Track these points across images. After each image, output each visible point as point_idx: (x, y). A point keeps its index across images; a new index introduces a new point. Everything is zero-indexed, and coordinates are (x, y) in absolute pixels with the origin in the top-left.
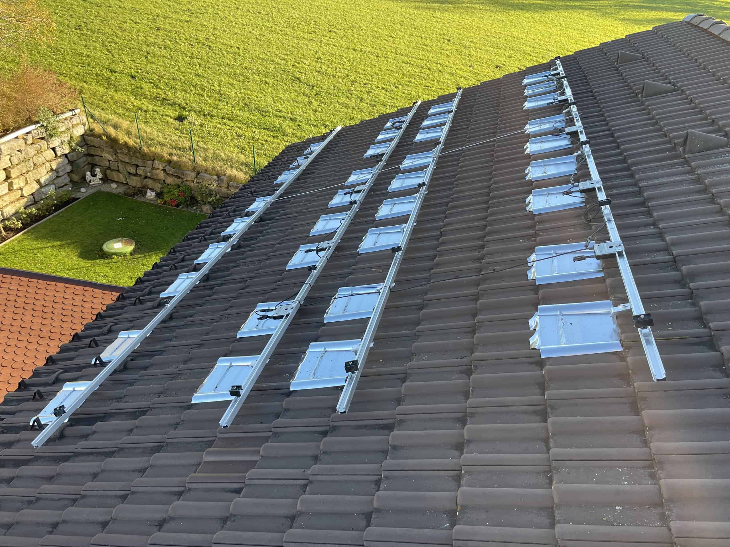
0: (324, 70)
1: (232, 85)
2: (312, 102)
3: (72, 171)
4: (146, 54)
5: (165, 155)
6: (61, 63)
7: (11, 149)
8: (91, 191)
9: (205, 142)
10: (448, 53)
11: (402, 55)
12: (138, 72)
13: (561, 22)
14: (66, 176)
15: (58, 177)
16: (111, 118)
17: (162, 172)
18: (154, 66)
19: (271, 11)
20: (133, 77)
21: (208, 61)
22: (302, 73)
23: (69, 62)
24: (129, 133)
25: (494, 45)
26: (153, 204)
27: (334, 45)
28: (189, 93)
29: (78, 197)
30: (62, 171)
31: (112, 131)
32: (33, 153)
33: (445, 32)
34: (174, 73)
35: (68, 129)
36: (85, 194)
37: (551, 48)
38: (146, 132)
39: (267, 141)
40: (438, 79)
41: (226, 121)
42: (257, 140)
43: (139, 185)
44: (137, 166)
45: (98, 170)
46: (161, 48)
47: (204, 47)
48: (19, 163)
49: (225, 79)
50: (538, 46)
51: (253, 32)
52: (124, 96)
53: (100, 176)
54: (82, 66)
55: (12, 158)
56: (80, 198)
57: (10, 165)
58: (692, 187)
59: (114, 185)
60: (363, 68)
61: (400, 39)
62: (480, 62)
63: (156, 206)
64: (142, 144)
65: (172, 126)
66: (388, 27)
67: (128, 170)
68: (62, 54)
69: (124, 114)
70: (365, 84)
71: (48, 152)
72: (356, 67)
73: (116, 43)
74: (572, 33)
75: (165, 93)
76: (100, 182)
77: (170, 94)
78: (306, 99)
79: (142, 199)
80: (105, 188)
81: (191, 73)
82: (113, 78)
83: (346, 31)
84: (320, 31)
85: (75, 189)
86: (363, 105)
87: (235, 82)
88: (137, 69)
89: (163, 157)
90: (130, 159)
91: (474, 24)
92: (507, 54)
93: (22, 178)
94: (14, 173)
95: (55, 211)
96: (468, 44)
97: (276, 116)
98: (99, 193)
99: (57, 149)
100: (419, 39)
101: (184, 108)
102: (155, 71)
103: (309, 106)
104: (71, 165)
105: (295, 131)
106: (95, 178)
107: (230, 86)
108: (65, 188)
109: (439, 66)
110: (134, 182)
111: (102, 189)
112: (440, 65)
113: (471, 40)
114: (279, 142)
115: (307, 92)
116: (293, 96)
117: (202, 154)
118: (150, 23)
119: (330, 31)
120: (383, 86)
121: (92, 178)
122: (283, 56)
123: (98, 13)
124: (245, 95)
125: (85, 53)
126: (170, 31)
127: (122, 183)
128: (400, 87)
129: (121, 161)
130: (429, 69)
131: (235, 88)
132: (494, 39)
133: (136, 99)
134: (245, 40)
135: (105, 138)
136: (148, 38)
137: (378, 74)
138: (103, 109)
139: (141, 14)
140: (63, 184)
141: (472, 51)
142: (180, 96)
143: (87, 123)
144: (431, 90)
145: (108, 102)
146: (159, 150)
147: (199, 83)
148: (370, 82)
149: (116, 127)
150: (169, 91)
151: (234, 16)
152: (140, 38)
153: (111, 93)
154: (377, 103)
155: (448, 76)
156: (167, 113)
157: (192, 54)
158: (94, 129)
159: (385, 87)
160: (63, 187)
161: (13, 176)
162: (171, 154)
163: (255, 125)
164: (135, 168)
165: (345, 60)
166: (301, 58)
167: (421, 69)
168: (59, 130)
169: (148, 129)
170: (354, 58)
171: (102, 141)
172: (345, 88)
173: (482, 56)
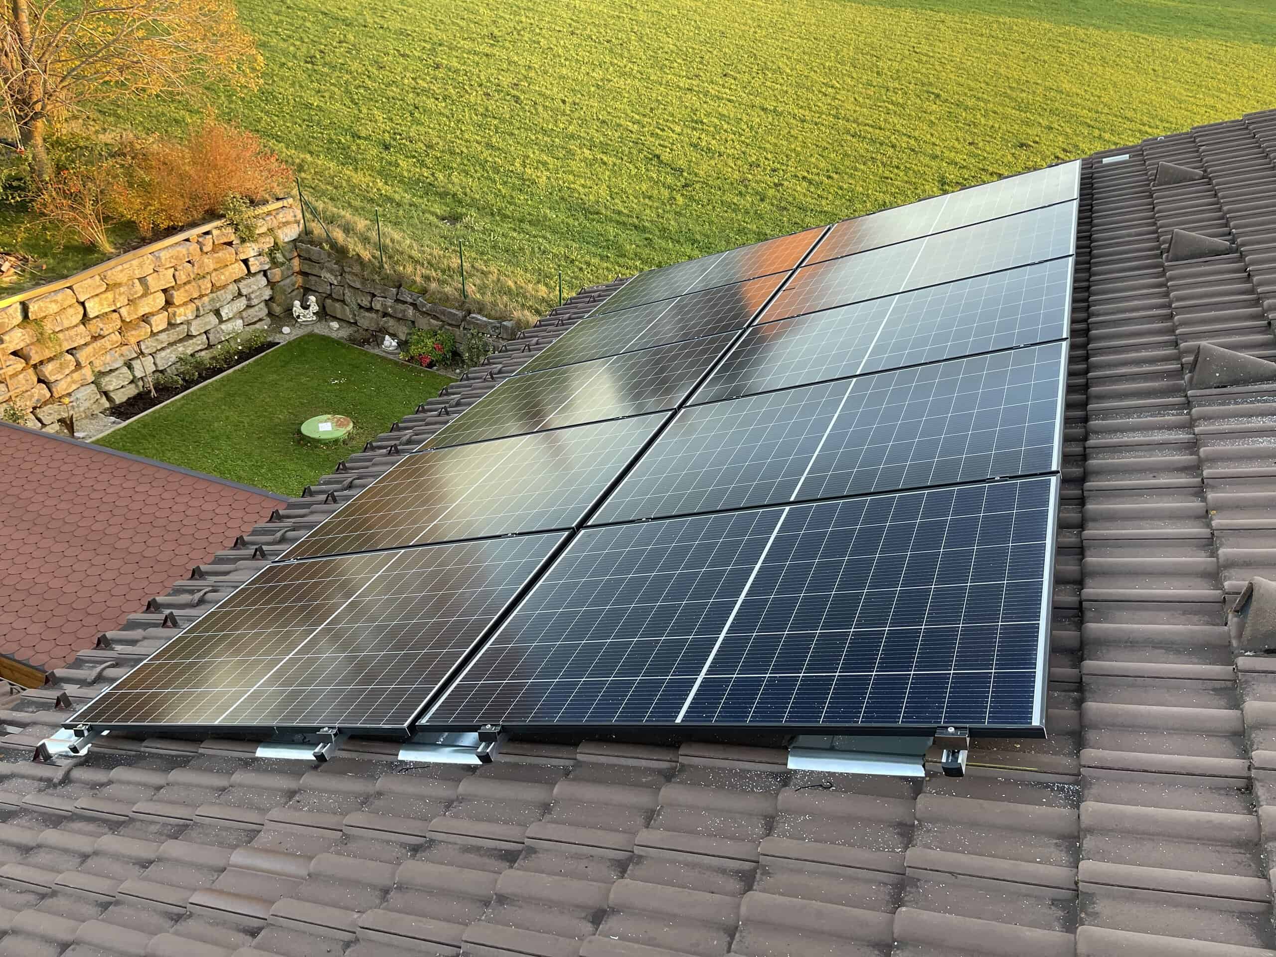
0: (704, 144)
1: (545, 164)
2: (675, 199)
3: (272, 299)
4: (411, 108)
5: (418, 279)
6: (276, 118)
7: (177, 258)
8: (299, 332)
9: (485, 262)
10: (933, 119)
11: (848, 121)
12: (395, 140)
13: (1157, 68)
14: (262, 305)
15: (249, 306)
16: (343, 213)
17: (411, 308)
18: (422, 129)
19: (629, 39)
20: (387, 147)
21: (511, 123)
22: (666, 147)
23: (288, 116)
24: (365, 240)
25: (1022, 105)
26: (391, 360)
27: (729, 101)
28: (472, 176)
29: (277, 341)
30: (256, 297)
31: (339, 235)
32: (212, 267)
33: (932, 79)
34: (453, 143)
35: (271, 230)
36: (287, 338)
37: (1129, 114)
38: (392, 241)
39: (588, 264)
40: (908, 166)
41: (526, 226)
42: (572, 261)
43: (373, 327)
44: (374, 296)
45: (312, 298)
46: (437, 99)
47: (508, 98)
48: (189, 282)
49: (533, 154)
50: (1106, 110)
51: (594, 74)
52: (369, 178)
53: (314, 308)
54: (308, 126)
55: (177, 273)
56: (278, 343)
57: (174, 284)
58: (1176, 457)
59: (335, 325)
60: (774, 140)
61: (848, 91)
62: (991, 136)
63: (396, 363)
64: (384, 259)
65: (437, 231)
66: (830, 70)
67: (359, 301)
68: (279, 104)
69: (363, 209)
70: (774, 170)
71: (236, 264)
72: (763, 139)
73: (366, 88)
74: (1175, 87)
75: (433, 175)
76: (315, 318)
77: (440, 176)
78: (666, 193)
79: (376, 351)
80: (320, 329)
81: (479, 143)
82: (354, 148)
83: (754, 75)
84: (708, 74)
85: (274, 329)
86: (765, 206)
87: (550, 160)
88: (395, 134)
89: (414, 282)
90: (363, 283)
91: (989, 66)
92: (1045, 123)
93: (192, 307)
94: (178, 297)
95: (238, 362)
96: (970, 103)
97: (611, 221)
98: (311, 335)
99: (252, 261)
100: (883, 91)
101: (460, 202)
102: (422, 138)
103: (671, 205)
104: (272, 289)
105: (638, 250)
106: (307, 311)
107: (540, 166)
108: (257, 326)
109: (912, 142)
110: (367, 321)
111: (316, 331)
112: (916, 139)
113: (980, 95)
114: (610, 266)
115: (670, 180)
116: (644, 187)
117: (478, 282)
118: (425, 57)
119: (725, 75)
120: (806, 174)
121: (302, 311)
122: (637, 117)
123: (345, 36)
124: (564, 183)
125: (315, 104)
126: (457, 71)
127: (349, 322)
128: (835, 176)
129: (350, 286)
130: (893, 146)
131: (548, 170)
132: (1024, 95)
133: (386, 183)
134: (577, 88)
135: (326, 247)
136: (420, 82)
137: (798, 155)
138: (332, 199)
139: (413, 40)
140: (255, 319)
141: (979, 116)
142: (456, 180)
143: (302, 221)
144: (892, 185)
145: (341, 187)
146: (410, 269)
147: (490, 160)
148: (784, 168)
149: (347, 229)
150: (440, 171)
151: (565, 47)
152: (406, 81)
153: (348, 172)
154: (790, 203)
155: (927, 160)
156: (432, 209)
157: (487, 110)
158: (311, 232)
159: (809, 176)
160: (255, 323)
161: (177, 301)
162: (427, 278)
163: (573, 235)
164: (369, 299)
165: (745, 127)
166: (668, 120)
167: (878, 145)
168: (257, 232)
169: (397, 236)
170: (760, 125)
171: (322, 251)
172: (737, 175)
173: (997, 126)
